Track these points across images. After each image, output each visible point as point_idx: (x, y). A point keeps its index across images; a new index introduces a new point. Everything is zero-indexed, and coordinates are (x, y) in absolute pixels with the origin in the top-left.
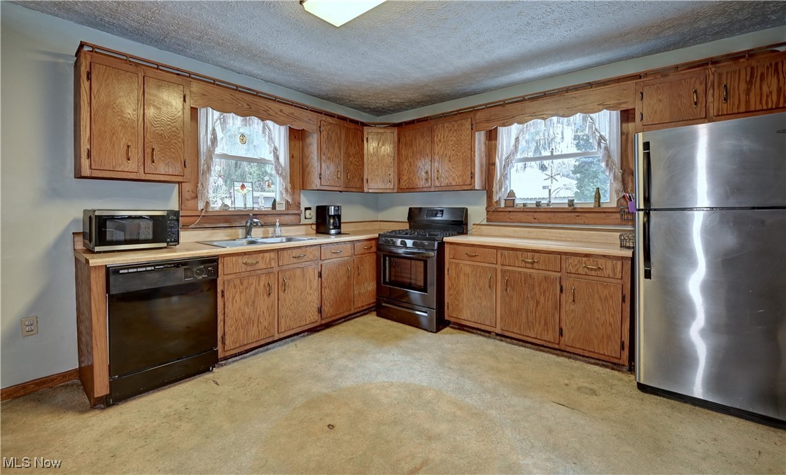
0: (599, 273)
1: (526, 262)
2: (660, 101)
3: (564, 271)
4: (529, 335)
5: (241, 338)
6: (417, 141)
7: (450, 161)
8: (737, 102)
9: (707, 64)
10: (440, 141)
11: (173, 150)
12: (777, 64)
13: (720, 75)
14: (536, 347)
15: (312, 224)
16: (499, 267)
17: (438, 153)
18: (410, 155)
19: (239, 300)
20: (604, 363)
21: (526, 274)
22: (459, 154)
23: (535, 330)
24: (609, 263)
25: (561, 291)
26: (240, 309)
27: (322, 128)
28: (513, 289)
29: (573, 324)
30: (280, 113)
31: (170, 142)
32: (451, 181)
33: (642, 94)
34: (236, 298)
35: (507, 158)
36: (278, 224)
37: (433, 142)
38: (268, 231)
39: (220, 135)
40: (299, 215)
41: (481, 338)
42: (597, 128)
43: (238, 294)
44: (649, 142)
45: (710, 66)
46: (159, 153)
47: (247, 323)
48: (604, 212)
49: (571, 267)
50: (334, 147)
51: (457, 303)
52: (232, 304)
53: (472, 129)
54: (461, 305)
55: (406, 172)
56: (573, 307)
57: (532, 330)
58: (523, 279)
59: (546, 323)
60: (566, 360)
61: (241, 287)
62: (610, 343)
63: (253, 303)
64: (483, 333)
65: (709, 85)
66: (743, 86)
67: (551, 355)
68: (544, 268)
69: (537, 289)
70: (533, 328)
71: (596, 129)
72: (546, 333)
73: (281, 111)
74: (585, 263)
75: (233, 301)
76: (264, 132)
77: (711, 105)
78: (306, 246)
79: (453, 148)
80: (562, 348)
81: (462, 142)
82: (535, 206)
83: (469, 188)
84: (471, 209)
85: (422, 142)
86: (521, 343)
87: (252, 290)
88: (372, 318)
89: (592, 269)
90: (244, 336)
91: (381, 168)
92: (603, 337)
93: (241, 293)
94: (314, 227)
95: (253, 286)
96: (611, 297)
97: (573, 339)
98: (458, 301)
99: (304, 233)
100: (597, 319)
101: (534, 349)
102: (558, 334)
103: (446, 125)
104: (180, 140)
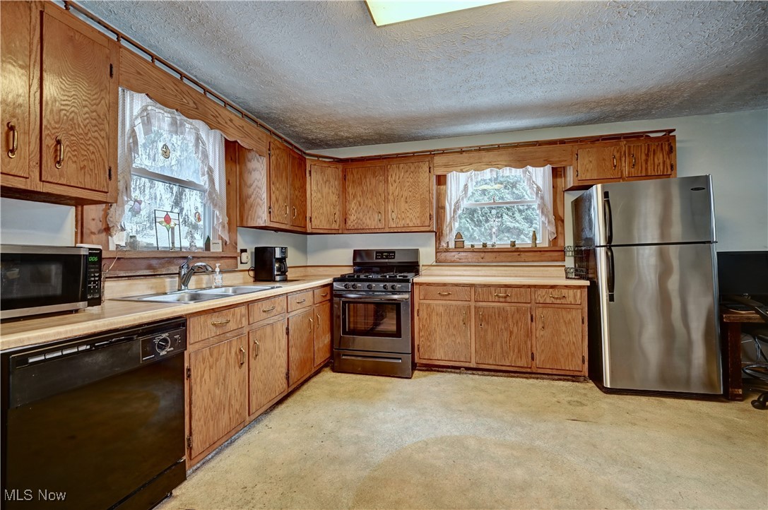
0: (563, 301)
1: (499, 297)
2: (591, 162)
3: (533, 302)
4: (505, 364)
5: (211, 433)
6: (368, 180)
7: (406, 202)
8: (640, 169)
9: (620, 138)
10: (395, 181)
11: (91, 148)
12: (662, 144)
13: (629, 147)
14: (507, 374)
15: (248, 271)
16: (473, 304)
17: (393, 194)
18: (359, 193)
19: (208, 380)
20: (565, 377)
21: (499, 308)
22: (417, 196)
23: (510, 358)
24: (571, 292)
25: (532, 321)
26: (209, 393)
27: (272, 152)
28: (488, 323)
29: (543, 348)
30: (229, 122)
31: (87, 134)
32: (408, 221)
33: (577, 155)
34: (205, 376)
35: (457, 203)
36: (217, 270)
37: (386, 181)
38: (202, 279)
39: (141, 139)
40: (236, 258)
41: (453, 375)
42: (534, 180)
43: (207, 370)
44: (608, 192)
45: (622, 139)
46: (68, 149)
47: (218, 410)
48: (540, 251)
49: (539, 298)
50: (282, 177)
51: (429, 344)
52: (201, 386)
53: (430, 172)
54: (434, 346)
55: (353, 211)
56: (542, 333)
57: (507, 359)
58: (497, 313)
59: (519, 351)
60: (535, 381)
61: (211, 360)
62: (574, 359)
63: (224, 380)
64: (453, 370)
65: (622, 153)
66: (644, 157)
67: (521, 379)
68: (516, 301)
69: (510, 320)
70: (508, 357)
71: (533, 182)
72: (519, 359)
73: (231, 120)
74: (551, 294)
75: (201, 380)
76: (197, 145)
77: (624, 168)
78: (275, 296)
79: (410, 189)
80: (534, 371)
81: (420, 184)
82: (481, 247)
83: (428, 230)
84: (422, 251)
85: (373, 181)
86: (493, 373)
87: (223, 361)
88: (328, 375)
89: (557, 298)
90: (214, 430)
91: (326, 206)
92: (568, 355)
93: (211, 367)
94: (252, 273)
95: (224, 355)
96: (574, 320)
97: (543, 361)
98: (430, 341)
99: (241, 281)
100: (563, 340)
101: (505, 376)
102: (530, 358)
103: (401, 166)
104: (103, 134)
